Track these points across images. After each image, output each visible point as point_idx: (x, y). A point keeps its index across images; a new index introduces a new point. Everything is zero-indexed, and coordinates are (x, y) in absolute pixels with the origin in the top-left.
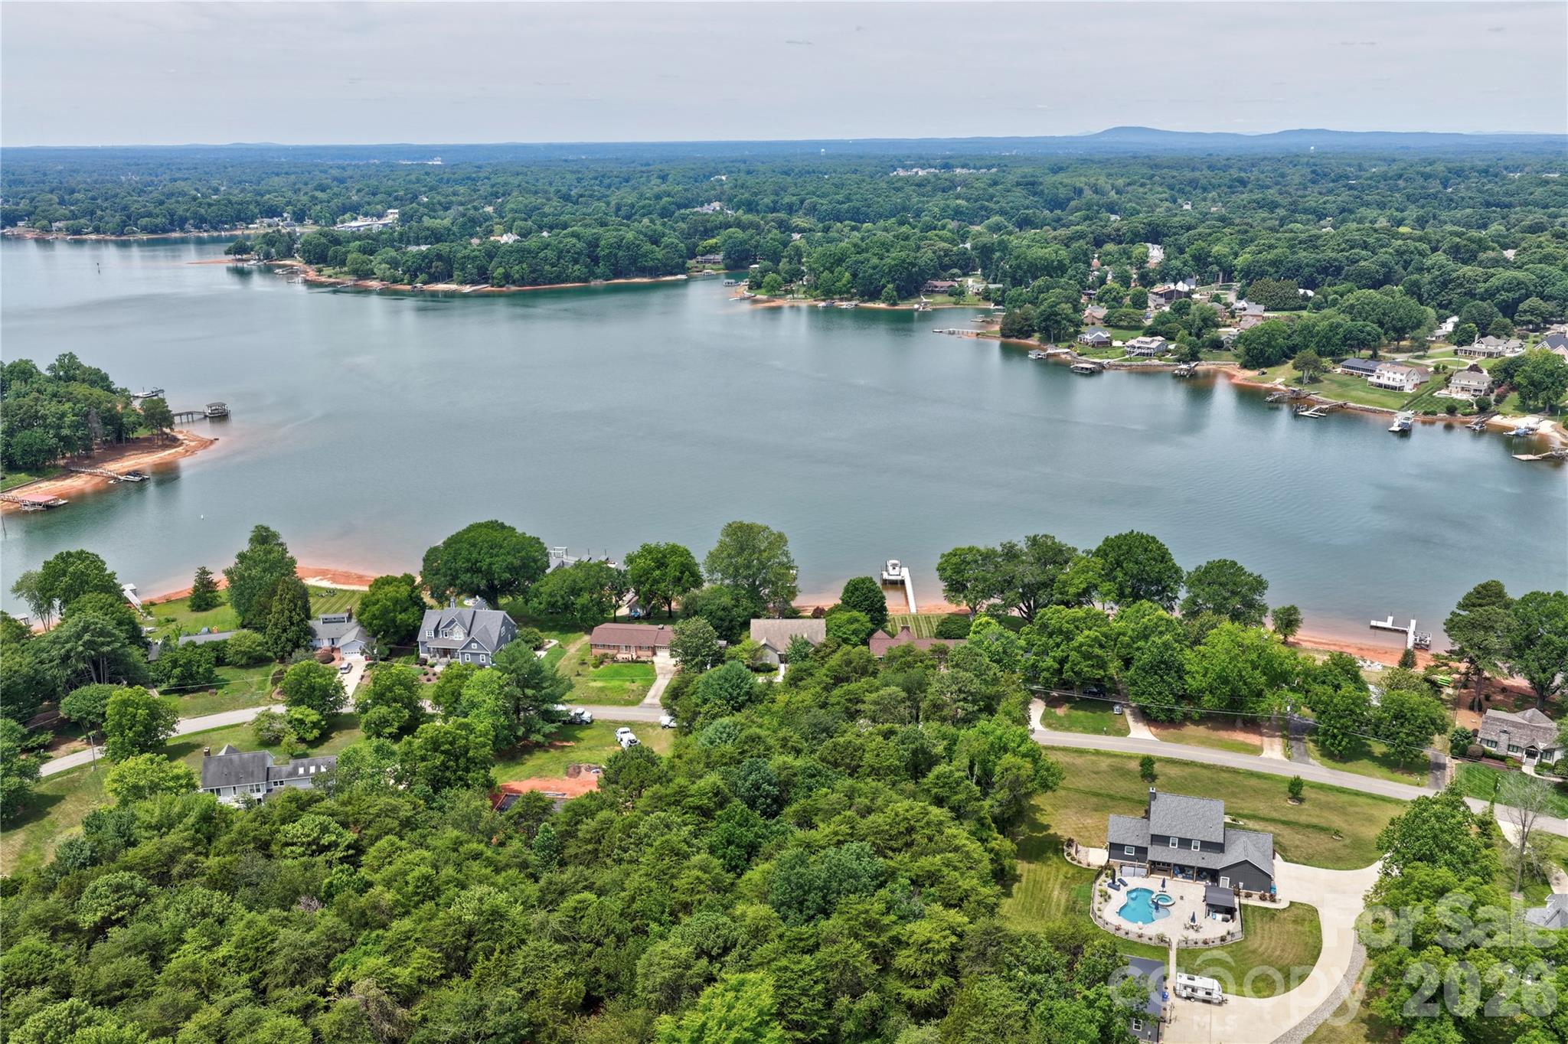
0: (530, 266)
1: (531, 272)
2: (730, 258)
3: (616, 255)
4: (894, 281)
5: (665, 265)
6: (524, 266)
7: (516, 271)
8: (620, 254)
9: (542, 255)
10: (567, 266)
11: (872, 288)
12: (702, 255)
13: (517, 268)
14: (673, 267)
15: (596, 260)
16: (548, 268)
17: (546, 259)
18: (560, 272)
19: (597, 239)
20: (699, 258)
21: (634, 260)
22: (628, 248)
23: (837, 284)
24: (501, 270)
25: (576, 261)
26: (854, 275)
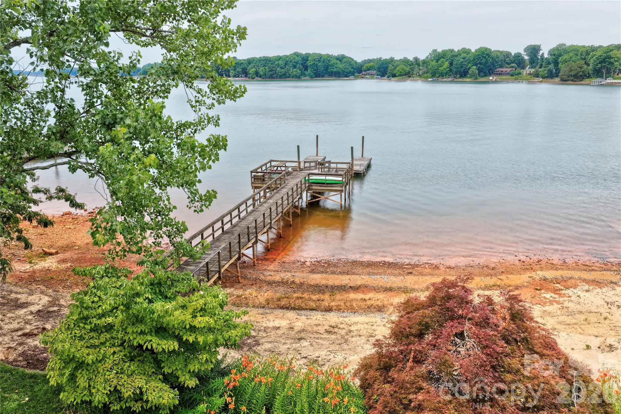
0: (269, 68)
1: (269, 71)
2: (379, 71)
3: (317, 65)
4: (476, 65)
5: (344, 72)
6: (267, 68)
7: (261, 71)
8: (319, 64)
9: (277, 62)
10: (290, 69)
11: (462, 70)
12: (365, 71)
13: (262, 68)
14: (348, 73)
15: (306, 68)
16: (279, 69)
17: (278, 65)
18: (286, 72)
19: (308, 57)
20: (364, 73)
21: (326, 68)
22: (324, 61)
23: (440, 68)
24: (254, 70)
25: (295, 67)
26: (451, 64)
